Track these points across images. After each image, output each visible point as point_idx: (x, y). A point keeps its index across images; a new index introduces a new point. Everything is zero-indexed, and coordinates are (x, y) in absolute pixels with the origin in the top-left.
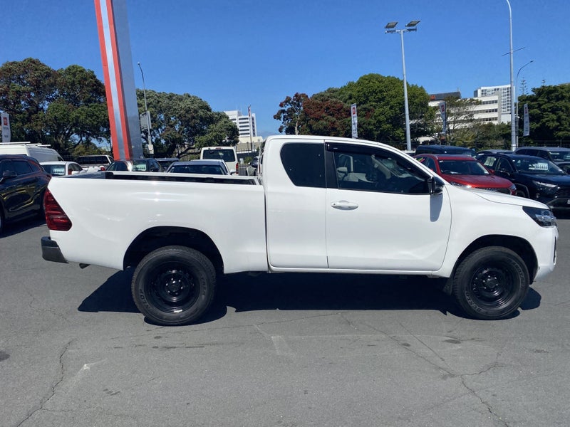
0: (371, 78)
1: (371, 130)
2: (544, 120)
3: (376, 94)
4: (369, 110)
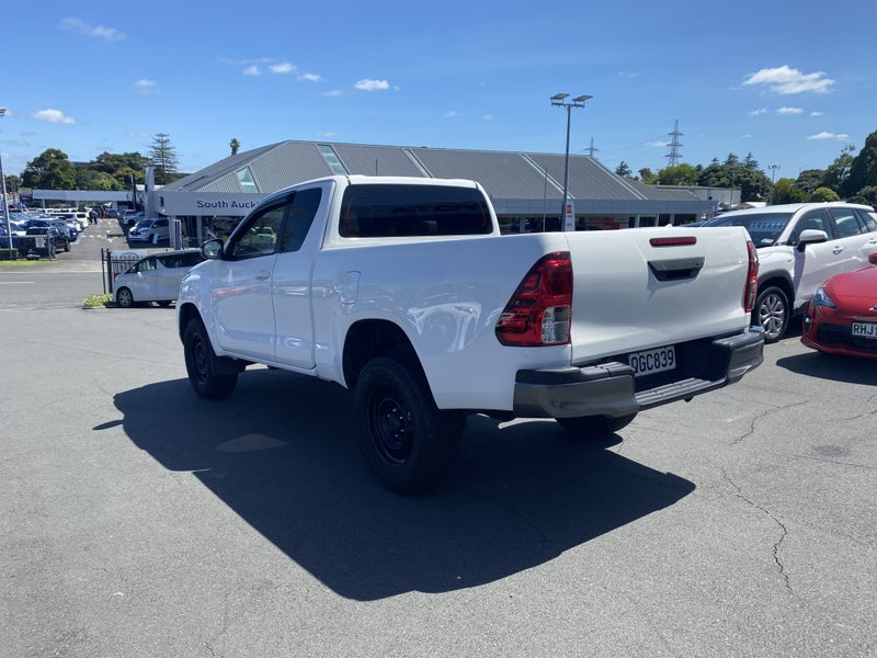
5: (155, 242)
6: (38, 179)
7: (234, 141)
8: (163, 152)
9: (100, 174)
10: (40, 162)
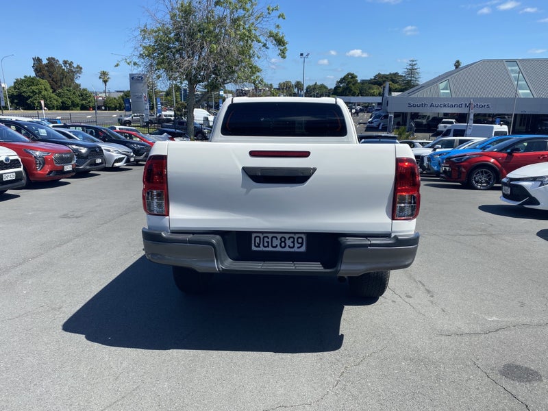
5: (380, 128)
6: (340, 90)
7: (458, 62)
8: (412, 71)
9: (374, 86)
10: (342, 81)
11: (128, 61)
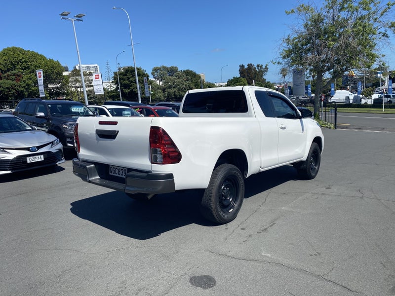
0: (14, 50)
1: (22, 91)
2: (132, 88)
3: (22, 63)
4: (19, 76)
11: (274, 62)
